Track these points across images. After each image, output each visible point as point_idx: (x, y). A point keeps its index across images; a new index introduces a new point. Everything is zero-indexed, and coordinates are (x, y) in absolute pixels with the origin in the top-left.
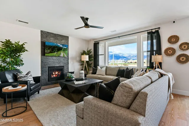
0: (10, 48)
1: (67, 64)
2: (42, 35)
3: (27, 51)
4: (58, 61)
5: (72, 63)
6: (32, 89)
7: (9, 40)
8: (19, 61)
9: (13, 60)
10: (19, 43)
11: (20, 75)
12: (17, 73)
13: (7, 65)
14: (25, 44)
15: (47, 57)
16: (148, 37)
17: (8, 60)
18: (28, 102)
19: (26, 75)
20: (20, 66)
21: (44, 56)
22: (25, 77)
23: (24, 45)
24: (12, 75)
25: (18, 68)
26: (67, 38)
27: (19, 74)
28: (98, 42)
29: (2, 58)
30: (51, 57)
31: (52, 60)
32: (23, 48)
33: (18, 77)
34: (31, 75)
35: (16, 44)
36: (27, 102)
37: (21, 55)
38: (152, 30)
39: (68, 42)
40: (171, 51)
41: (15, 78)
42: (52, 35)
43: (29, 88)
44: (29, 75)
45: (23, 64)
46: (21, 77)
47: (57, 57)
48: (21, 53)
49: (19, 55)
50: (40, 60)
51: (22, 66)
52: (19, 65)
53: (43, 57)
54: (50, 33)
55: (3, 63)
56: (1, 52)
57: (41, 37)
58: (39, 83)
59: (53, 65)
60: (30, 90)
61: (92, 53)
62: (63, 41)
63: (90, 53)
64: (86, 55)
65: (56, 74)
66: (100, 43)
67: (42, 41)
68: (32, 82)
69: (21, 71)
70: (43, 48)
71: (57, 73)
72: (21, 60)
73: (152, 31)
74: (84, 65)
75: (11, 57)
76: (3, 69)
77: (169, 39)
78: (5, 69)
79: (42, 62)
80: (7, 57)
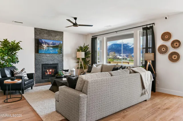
0: (8, 47)
1: (62, 61)
2: (35, 32)
3: (22, 49)
4: (51, 59)
5: (67, 60)
6: (26, 84)
7: (7, 39)
8: (15, 59)
9: (10, 58)
10: (15, 42)
11: (16, 72)
12: (13, 70)
13: (5, 62)
14: (20, 42)
15: (41, 55)
16: (143, 33)
17: (6, 58)
18: (23, 95)
19: (21, 71)
20: (15, 64)
21: (38, 54)
22: (20, 73)
23: (19, 44)
24: (9, 71)
25: (14, 65)
26: (61, 33)
27: (15, 70)
28: (96, 37)
29: (1, 56)
30: (44, 54)
31: (46, 57)
32: (18, 46)
33: (15, 73)
34: (25, 72)
35: (12, 43)
36: (21, 95)
37: (16, 53)
38: (147, 25)
39: (63, 38)
40: (164, 48)
41: (12, 73)
42: (45, 31)
43: (23, 82)
44: (24, 71)
45: (18, 61)
46: (17, 73)
47: (50, 55)
48: (16, 52)
49: (15, 54)
50: (34, 57)
51: (17, 63)
52: (15, 62)
53: (36, 54)
54: (43, 30)
55: (2, 60)
56: (1, 51)
57: (35, 35)
58: (32, 79)
59: (47, 63)
60: (24, 84)
61: (90, 49)
62: (57, 37)
63: (87, 49)
64: (82, 51)
65: (50, 72)
66: (98, 37)
67: (36, 38)
68: (26, 78)
69: (16, 68)
70: (37, 45)
71: (51, 70)
72: (17, 58)
73: (147, 27)
74: (79, 62)
75: (8, 55)
76: (2, 66)
77: (162, 35)
78: (3, 66)
79: (35, 59)
80: (5, 55)
